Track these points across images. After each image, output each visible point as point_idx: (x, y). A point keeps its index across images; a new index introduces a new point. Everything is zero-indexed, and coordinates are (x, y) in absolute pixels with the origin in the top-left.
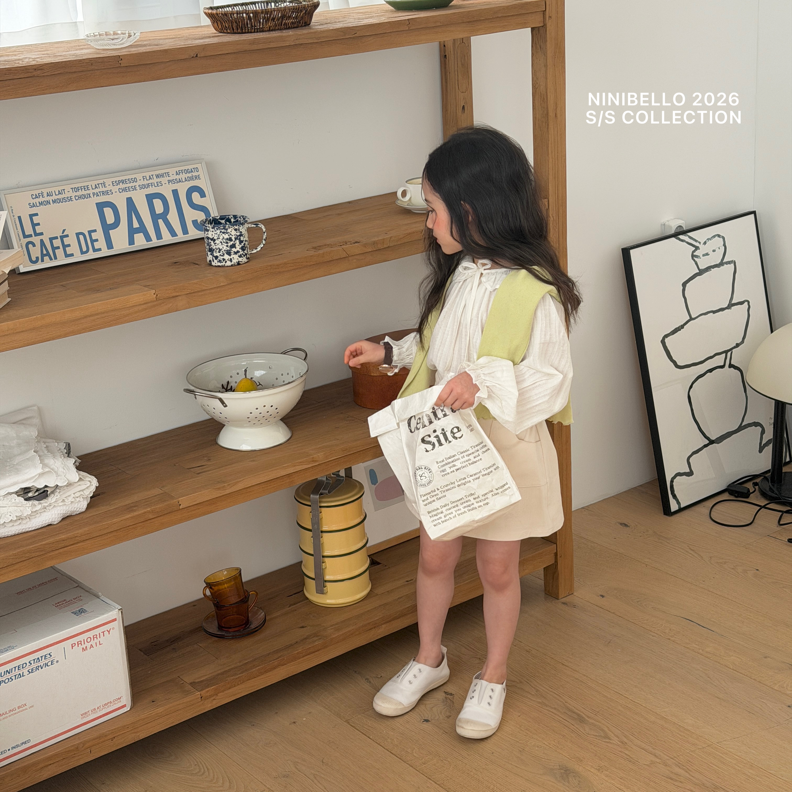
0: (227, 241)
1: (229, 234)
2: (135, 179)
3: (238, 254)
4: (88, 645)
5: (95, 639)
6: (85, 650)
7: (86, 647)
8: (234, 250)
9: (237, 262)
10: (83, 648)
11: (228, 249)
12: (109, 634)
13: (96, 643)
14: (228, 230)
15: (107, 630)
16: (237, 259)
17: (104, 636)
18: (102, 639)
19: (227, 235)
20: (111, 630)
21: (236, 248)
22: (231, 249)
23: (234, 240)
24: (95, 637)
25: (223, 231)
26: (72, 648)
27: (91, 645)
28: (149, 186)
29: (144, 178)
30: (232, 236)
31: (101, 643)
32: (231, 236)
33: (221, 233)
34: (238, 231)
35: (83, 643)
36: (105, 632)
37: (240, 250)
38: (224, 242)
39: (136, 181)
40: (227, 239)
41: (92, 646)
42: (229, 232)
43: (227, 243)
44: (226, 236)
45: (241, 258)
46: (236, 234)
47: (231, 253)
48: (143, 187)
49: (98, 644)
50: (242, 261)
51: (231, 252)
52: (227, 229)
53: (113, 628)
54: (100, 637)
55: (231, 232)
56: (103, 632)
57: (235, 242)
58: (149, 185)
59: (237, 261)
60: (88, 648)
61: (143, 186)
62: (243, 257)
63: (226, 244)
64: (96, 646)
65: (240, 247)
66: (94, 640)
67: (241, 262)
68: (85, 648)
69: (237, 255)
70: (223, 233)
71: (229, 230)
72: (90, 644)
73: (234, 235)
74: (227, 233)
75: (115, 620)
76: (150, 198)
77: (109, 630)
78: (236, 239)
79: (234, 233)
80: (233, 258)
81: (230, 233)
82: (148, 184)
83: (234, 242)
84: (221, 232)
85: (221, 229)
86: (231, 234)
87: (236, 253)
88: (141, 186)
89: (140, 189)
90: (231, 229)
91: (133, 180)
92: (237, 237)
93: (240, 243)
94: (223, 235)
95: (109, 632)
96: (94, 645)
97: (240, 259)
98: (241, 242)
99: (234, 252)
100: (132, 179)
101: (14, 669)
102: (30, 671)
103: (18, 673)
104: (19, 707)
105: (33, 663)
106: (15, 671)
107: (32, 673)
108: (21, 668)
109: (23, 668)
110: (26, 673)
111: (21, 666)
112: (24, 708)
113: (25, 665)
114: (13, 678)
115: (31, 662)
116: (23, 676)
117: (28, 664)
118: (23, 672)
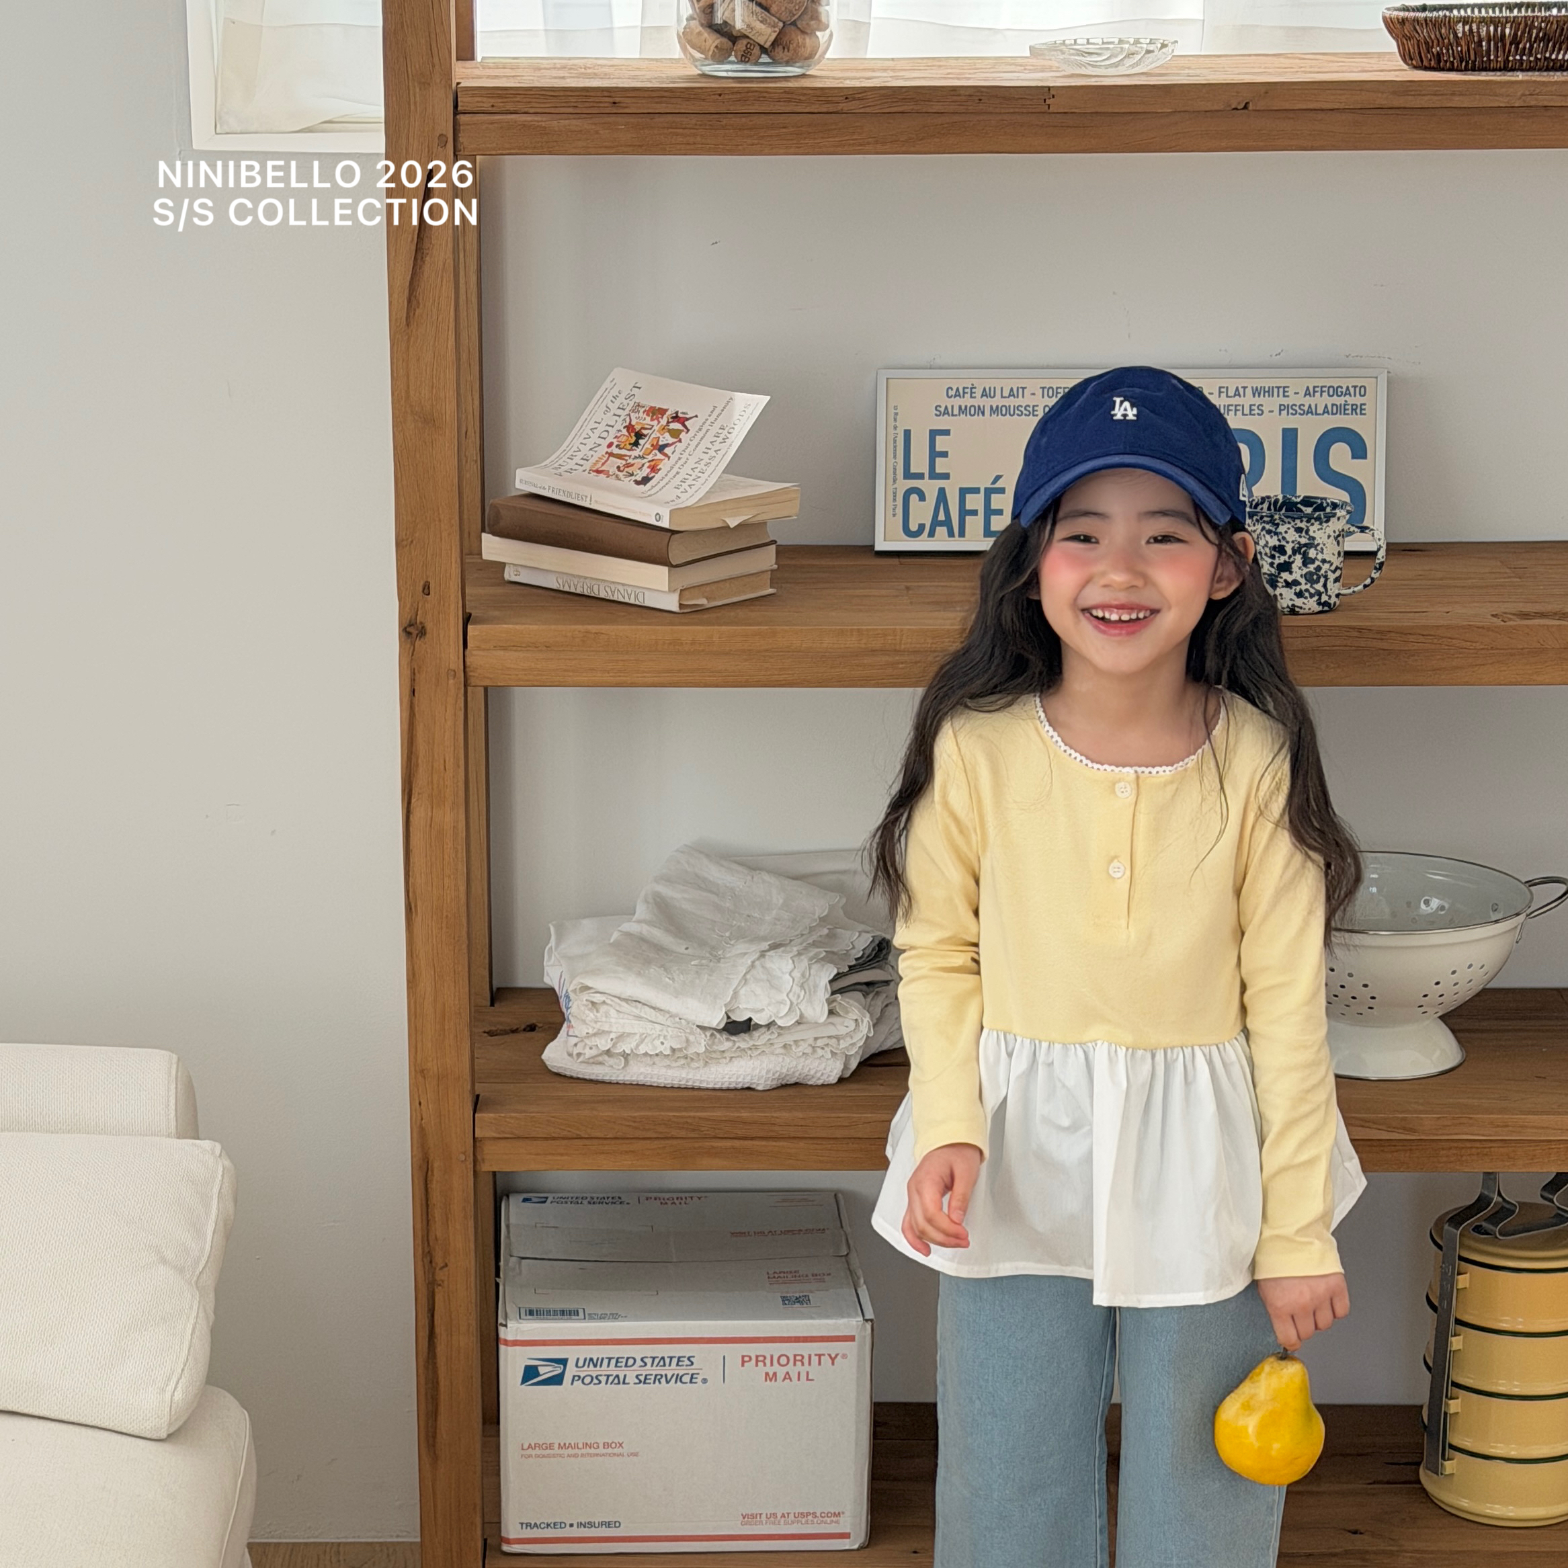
0: (1273, 552)
1: (1280, 537)
3: (1294, 588)
4: (781, 1372)
5: (799, 1363)
6: (771, 1380)
7: (775, 1374)
8: (1285, 575)
9: (1288, 607)
10: (767, 1374)
11: (1273, 571)
12: (833, 1364)
13: (799, 1373)
14: (1280, 526)
15: (830, 1355)
16: (1291, 600)
17: (820, 1363)
18: (814, 1370)
19: (1275, 538)
20: (839, 1357)
21: (1291, 573)
22: (1279, 574)
23: (1289, 552)
24: (798, 1359)
25: (1268, 527)
26: (743, 1365)
27: (788, 1373)
30: (1288, 542)
31: (810, 1377)
32: (1283, 543)
33: (1264, 532)
34: (1304, 534)
35: (768, 1361)
36: (822, 1357)
37: (1303, 581)
38: (1266, 554)
40: (1274, 548)
41: (787, 1376)
42: (1281, 533)
43: (1273, 557)
44: (1273, 541)
45: (1302, 600)
46: (1299, 539)
47: (1278, 581)
49: (803, 1376)
50: (1304, 606)
51: (1279, 579)
52: (1278, 525)
53: (844, 1356)
54: (810, 1364)
55: (1286, 532)
56: (820, 1356)
57: (1292, 560)
59: (1290, 603)
60: (780, 1376)
62: (1306, 598)
63: (1270, 560)
64: (799, 1379)
65: (1304, 572)
66: (795, 1364)
67: (1301, 608)
68: (771, 1376)
69: (1293, 591)
70: (1269, 532)
71: (1282, 529)
72: (785, 1370)
73: (1293, 542)
74: (1276, 534)
75: (851, 1338)
77: (833, 1356)
78: (1294, 552)
79: (1292, 536)
80: (1281, 595)
81: (1284, 535)
83: (1290, 557)
84: (1263, 528)
85: (1264, 522)
86: (1284, 538)
87: (1288, 585)
90: (1287, 526)
92: (1300, 548)
93: (1305, 564)
94: (1268, 537)
95: (833, 1360)
96: (794, 1377)
97: (1299, 602)
98: (1307, 561)
99: (1286, 581)
101: (606, 1362)
102: (642, 1378)
103: (615, 1374)
104: (607, 1445)
105: (649, 1364)
106: (608, 1366)
107: (645, 1383)
108: (624, 1364)
109: (626, 1366)
110: (631, 1378)
111: (624, 1360)
112: (616, 1451)
113: (631, 1362)
114: (603, 1379)
115: (645, 1360)
116: (624, 1383)
117: (639, 1363)
118: (625, 1376)
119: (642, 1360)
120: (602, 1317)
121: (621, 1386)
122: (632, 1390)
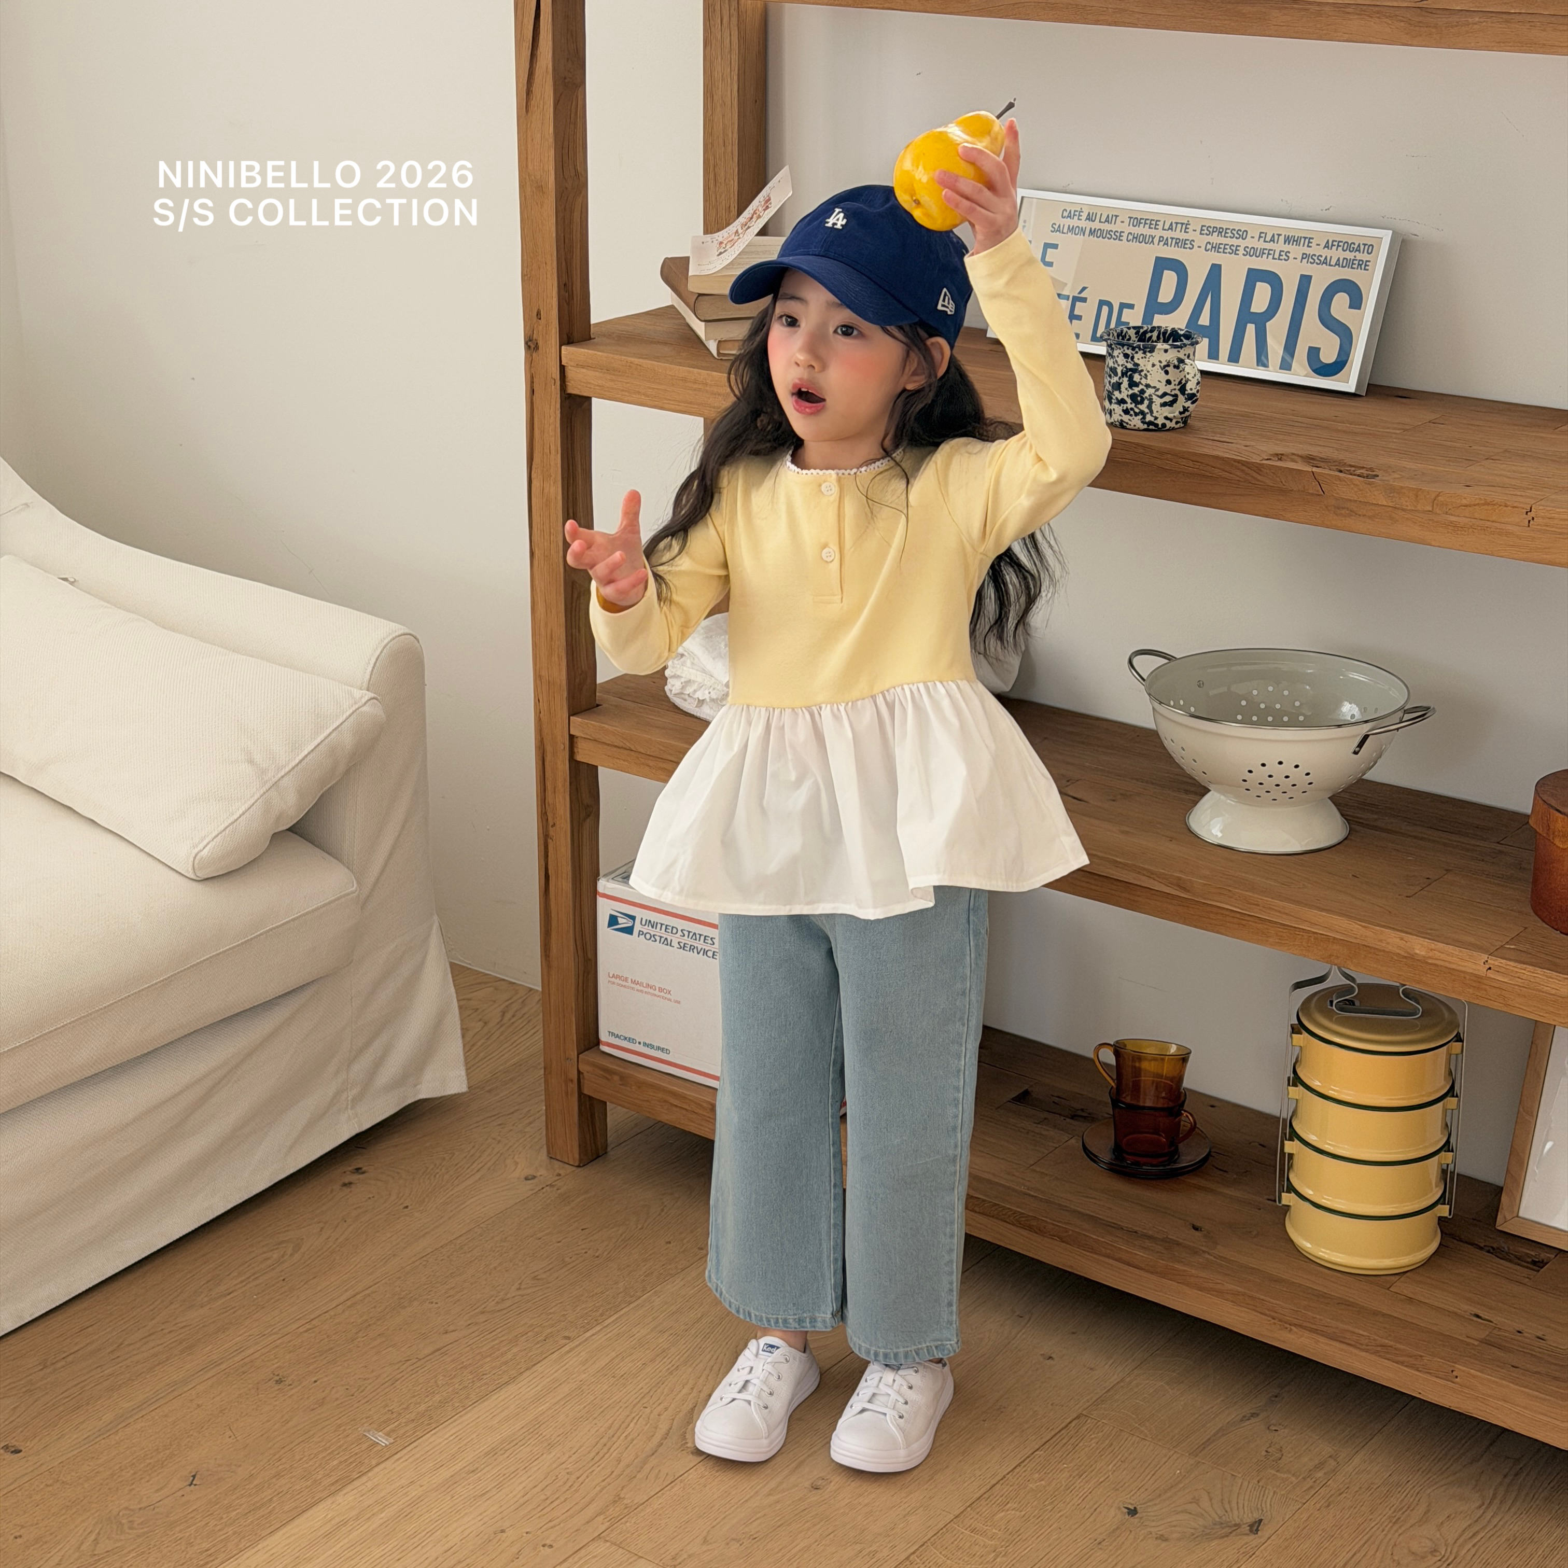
2: (1245, 233)
28: (1263, 253)
29: (1262, 235)
39: (1244, 237)
48: (1252, 254)
58: (1265, 251)
61: (1252, 250)
76: (1254, 277)
82: (1264, 249)
88: (1248, 250)
89: (1244, 255)
91: (1241, 233)
100: (1240, 231)
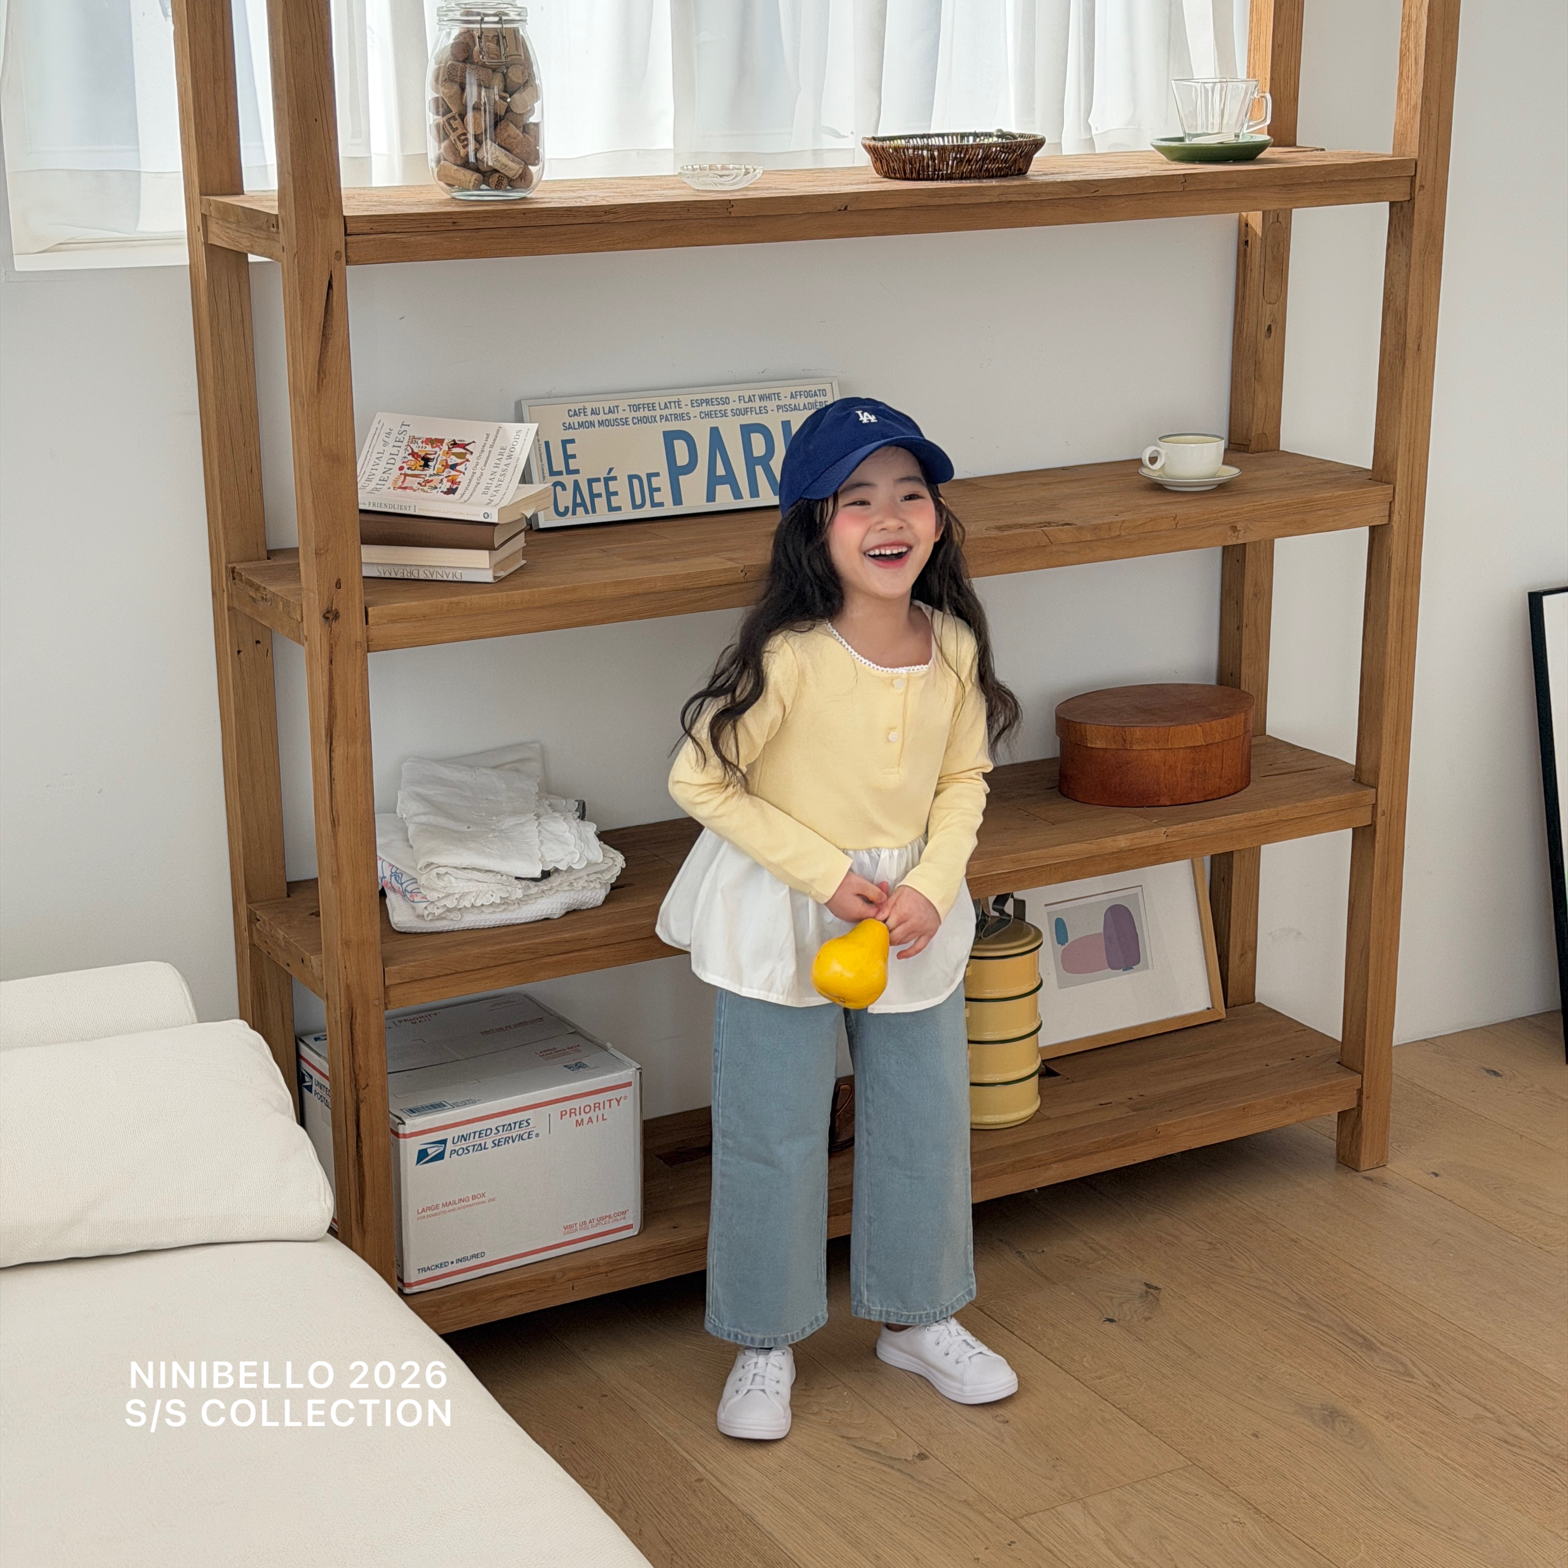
4: (586, 1117)
5: (598, 1109)
6: (579, 1125)
7: (582, 1120)
10: (577, 1121)
13: (597, 1116)
18: (606, 1112)
24: (597, 1106)
26: (561, 1118)
27: (590, 1118)
35: (576, 1112)
49: (600, 1118)
53: (626, 1100)
54: (604, 1108)
60: (585, 1120)
64: (597, 1121)
66: (595, 1110)
68: (580, 1121)
72: (588, 1115)
95: (618, 1102)
96: (594, 1119)
101: (472, 1135)
102: (496, 1142)
103: (478, 1143)
104: (474, 1197)
105: (501, 1130)
106: (474, 1138)
107: (498, 1145)
108: (484, 1135)
109: (486, 1135)
110: (490, 1144)
111: (484, 1132)
112: (481, 1200)
113: (489, 1132)
114: (471, 1149)
115: (499, 1128)
116: (485, 1148)
117: (494, 1131)
118: (485, 1143)
119: (496, 1129)
120: (465, 1104)
121: (483, 1151)
122: (491, 1151)
